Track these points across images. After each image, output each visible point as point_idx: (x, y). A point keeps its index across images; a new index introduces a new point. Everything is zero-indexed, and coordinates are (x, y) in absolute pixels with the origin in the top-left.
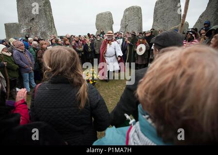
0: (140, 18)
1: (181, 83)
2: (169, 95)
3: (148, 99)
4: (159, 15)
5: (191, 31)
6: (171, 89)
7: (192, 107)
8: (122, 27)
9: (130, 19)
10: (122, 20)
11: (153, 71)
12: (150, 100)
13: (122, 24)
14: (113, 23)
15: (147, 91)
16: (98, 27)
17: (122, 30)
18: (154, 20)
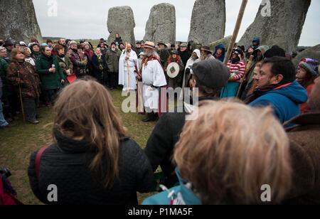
0: (173, 23)
1: (221, 149)
2: (209, 164)
3: (188, 167)
4: (198, 22)
5: (237, 50)
6: (211, 157)
7: (233, 174)
8: (147, 34)
9: (159, 23)
10: (148, 23)
11: (189, 132)
12: (191, 168)
13: (147, 28)
14: (134, 26)
15: (186, 157)
16: (110, 28)
17: (147, 38)
18: (191, 27)
